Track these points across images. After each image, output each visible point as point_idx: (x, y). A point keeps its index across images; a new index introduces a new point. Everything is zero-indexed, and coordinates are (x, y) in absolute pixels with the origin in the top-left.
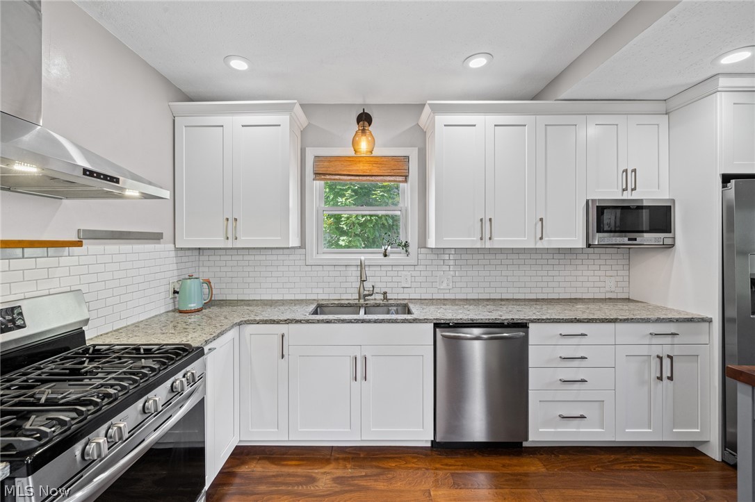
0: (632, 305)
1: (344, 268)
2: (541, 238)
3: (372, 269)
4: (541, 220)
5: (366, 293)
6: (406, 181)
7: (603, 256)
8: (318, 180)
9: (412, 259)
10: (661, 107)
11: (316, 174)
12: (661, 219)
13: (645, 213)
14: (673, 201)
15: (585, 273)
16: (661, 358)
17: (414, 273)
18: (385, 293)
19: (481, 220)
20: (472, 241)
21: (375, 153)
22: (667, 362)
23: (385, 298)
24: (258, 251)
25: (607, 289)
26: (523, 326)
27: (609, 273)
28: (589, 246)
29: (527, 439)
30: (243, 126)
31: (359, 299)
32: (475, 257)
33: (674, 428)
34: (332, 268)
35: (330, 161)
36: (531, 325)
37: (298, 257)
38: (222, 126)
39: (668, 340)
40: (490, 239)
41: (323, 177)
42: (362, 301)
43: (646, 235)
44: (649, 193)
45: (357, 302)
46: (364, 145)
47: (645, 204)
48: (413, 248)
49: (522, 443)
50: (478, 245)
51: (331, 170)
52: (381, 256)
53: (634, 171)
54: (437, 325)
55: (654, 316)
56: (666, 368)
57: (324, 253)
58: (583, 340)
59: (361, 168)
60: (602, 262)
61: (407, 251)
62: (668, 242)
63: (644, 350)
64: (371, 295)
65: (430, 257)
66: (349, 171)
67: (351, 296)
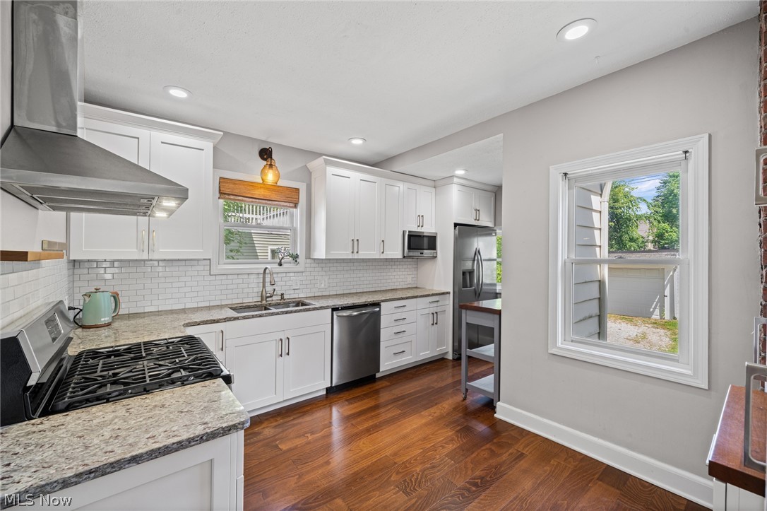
0: (420, 290)
1: (246, 276)
2: (383, 253)
3: (279, 275)
4: (383, 241)
5: (268, 295)
6: (295, 207)
7: (407, 263)
8: (222, 198)
9: (300, 268)
10: (432, 183)
11: (220, 193)
12: (431, 242)
13: (426, 240)
14: (436, 233)
15: (399, 273)
16: (433, 314)
17: (302, 278)
18: (282, 294)
19: (353, 240)
20: (346, 254)
21: (278, 184)
22: (435, 315)
23: (282, 298)
24: (183, 263)
25: (408, 282)
26: (377, 304)
27: (409, 273)
28: (404, 257)
29: (379, 371)
30: (162, 143)
31: (262, 300)
32: (342, 265)
33: (438, 348)
34: (236, 277)
35: (234, 184)
36: (382, 304)
37: (202, 268)
38: (138, 138)
39: (435, 304)
40: (357, 252)
41: (227, 196)
42: (264, 302)
43: (425, 251)
44: (427, 229)
45: (260, 303)
46: (270, 177)
47: (425, 234)
48: (301, 259)
49: (375, 375)
50: (350, 257)
51: (236, 192)
52: (276, 266)
53: (422, 216)
54: (334, 309)
55: (431, 293)
56: (435, 318)
57: (225, 264)
58: (405, 309)
59: (263, 193)
60: (406, 267)
61: (296, 261)
62: (435, 255)
63: (426, 311)
64: (271, 297)
65: (313, 265)
66: (252, 194)
67: (254, 299)
